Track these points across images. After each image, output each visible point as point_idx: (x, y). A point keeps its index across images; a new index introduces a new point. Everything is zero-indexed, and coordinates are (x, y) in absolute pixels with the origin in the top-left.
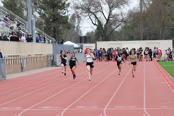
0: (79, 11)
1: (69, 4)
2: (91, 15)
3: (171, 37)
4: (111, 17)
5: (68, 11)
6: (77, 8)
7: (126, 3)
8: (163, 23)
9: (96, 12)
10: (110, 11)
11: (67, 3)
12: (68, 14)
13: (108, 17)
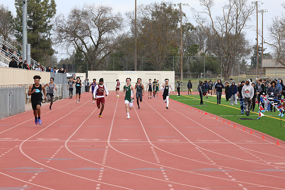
0: (63, 34)
1: (51, 26)
2: (77, 40)
4: (101, 43)
5: (50, 35)
6: (61, 31)
7: (118, 26)
8: (162, 51)
9: (83, 37)
10: (100, 36)
11: (49, 24)
13: (98, 42)
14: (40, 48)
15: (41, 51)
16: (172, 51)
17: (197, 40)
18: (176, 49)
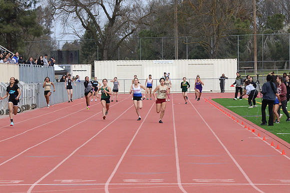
2: (80, 10)
3: (228, 54)
4: (117, 15)
5: (35, 2)
8: (219, 26)
9: (90, 5)
10: (118, 4)
12: (36, 7)
13: (114, 13)
14: (21, 24)
15: (21, 29)
16: (238, 26)
17: (284, 7)
18: (246, 22)
